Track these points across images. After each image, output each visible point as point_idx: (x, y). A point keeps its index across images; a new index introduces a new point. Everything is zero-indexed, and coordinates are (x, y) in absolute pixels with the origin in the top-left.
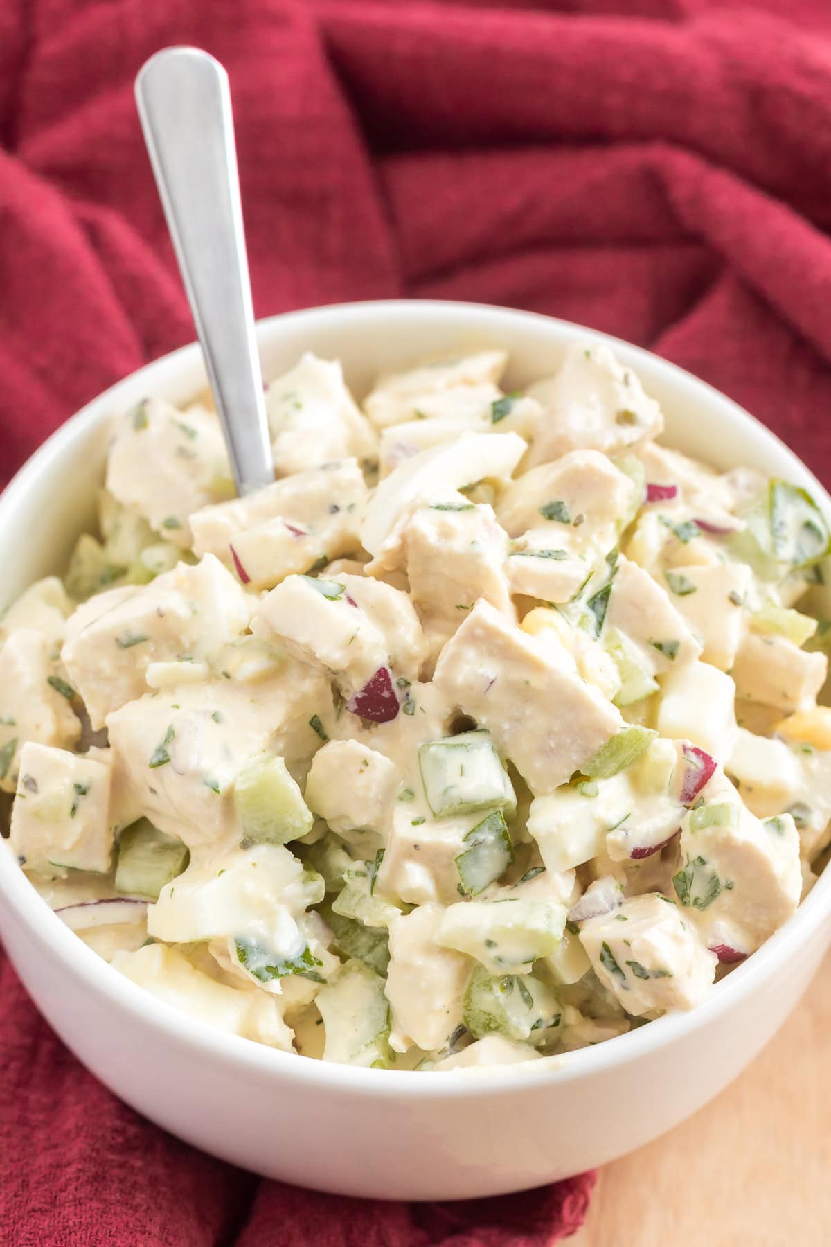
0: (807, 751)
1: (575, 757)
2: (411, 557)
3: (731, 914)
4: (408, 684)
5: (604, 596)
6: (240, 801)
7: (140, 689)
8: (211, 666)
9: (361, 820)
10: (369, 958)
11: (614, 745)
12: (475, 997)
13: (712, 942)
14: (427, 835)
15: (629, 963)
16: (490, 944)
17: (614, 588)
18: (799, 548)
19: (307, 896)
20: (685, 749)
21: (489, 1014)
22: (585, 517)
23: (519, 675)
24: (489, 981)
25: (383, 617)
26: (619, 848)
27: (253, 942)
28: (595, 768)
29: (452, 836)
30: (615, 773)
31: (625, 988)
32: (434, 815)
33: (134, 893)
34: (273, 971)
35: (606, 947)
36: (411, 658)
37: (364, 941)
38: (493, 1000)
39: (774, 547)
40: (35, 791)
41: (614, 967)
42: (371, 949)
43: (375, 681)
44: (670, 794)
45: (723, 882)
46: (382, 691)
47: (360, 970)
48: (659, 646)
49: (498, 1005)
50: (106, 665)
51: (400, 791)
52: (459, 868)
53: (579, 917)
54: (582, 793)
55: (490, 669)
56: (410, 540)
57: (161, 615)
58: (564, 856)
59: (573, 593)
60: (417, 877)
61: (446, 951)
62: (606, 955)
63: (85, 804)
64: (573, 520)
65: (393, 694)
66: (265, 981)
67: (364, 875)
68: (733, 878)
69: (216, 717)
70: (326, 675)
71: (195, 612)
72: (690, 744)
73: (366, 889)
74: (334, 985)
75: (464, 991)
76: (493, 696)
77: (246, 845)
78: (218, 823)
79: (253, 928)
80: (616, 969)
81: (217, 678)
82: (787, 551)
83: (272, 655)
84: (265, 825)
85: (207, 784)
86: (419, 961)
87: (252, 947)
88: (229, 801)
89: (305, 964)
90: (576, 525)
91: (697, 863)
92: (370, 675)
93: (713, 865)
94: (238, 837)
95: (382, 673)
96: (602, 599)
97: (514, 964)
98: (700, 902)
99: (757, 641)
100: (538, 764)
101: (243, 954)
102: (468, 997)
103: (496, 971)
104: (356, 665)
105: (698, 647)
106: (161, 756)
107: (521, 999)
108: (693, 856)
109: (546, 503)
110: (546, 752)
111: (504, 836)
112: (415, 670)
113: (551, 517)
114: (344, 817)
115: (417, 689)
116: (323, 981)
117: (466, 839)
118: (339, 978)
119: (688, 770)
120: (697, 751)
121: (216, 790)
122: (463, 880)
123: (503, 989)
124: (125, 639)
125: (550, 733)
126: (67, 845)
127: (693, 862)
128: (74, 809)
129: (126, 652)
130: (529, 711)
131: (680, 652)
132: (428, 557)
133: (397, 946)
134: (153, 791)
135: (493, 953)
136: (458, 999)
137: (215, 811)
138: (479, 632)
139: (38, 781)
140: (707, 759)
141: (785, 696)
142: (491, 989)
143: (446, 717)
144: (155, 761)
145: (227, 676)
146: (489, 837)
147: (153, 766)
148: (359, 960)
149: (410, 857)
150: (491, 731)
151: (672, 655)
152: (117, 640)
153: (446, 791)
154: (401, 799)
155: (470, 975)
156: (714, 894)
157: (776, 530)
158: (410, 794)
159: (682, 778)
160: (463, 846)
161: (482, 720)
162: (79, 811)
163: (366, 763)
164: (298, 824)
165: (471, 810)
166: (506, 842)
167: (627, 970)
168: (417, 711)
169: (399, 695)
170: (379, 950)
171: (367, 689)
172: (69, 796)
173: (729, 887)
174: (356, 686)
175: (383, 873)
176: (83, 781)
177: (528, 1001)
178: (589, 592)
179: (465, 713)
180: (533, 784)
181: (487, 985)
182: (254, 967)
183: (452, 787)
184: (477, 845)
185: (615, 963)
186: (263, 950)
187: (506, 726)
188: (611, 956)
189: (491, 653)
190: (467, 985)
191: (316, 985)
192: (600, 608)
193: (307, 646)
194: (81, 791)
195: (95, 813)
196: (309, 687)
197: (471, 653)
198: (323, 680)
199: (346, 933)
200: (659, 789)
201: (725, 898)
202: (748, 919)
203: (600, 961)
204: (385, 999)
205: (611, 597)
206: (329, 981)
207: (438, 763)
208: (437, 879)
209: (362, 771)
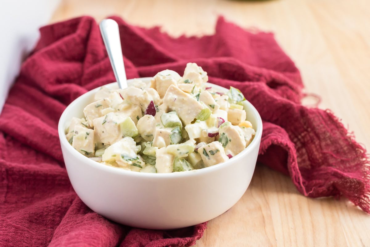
0: (244, 128)
1: (195, 114)
2: (157, 84)
3: (231, 149)
4: (157, 106)
5: (198, 95)
6: (121, 126)
7: (100, 116)
8: (115, 109)
9: (148, 130)
10: (151, 163)
11: (203, 112)
12: (175, 164)
13: (228, 154)
14: (164, 130)
15: (210, 152)
16: (178, 150)
17: (200, 94)
18: (238, 98)
19: (137, 149)
20: (218, 118)
21: (179, 167)
22: (193, 82)
23: (181, 98)
24: (178, 159)
25: (152, 94)
26: (205, 133)
27: (125, 155)
28: (199, 117)
29: (169, 131)
30: (203, 120)
31: (209, 159)
32: (164, 126)
33: (99, 156)
34: (130, 160)
35: (204, 149)
36: (158, 101)
37: (150, 160)
38: (180, 163)
39: (233, 98)
40: (78, 134)
41: (206, 154)
42: (152, 162)
43: (150, 104)
44: (216, 126)
45: (229, 139)
46: (152, 107)
47: (149, 165)
48: (211, 106)
49: (181, 164)
50: (93, 111)
51: (156, 124)
52: (170, 138)
53: (198, 148)
54: (197, 122)
55: (176, 96)
56: (157, 79)
57: (105, 100)
58: (194, 134)
59: (192, 89)
60: (161, 140)
61: (168, 153)
62: (204, 151)
63: (88, 137)
64: (191, 82)
65: (154, 108)
66: (128, 161)
67: (150, 144)
68: (231, 138)
69: (117, 115)
70: (140, 106)
71: (112, 101)
72: (219, 117)
73: (150, 146)
74: (144, 168)
75: (173, 164)
76: (176, 102)
77: (123, 137)
78: (117, 132)
79: (125, 153)
80: (207, 155)
81: (117, 111)
82: (235, 99)
83: (128, 104)
84: (127, 132)
85: (114, 123)
86: (163, 155)
87: (125, 156)
88: (119, 127)
89: (136, 159)
90: (191, 83)
91: (223, 134)
92: (149, 103)
93: (226, 134)
94: (121, 136)
95: (152, 102)
96: (198, 96)
97: (184, 154)
98: (224, 145)
99: (231, 110)
100: (187, 117)
101: (123, 157)
102: (174, 164)
103: (180, 156)
104: (146, 101)
105: (219, 107)
106: (104, 121)
107: (186, 165)
108: (222, 133)
109: (185, 80)
110: (188, 114)
111: (180, 132)
112: (159, 103)
113: (186, 83)
114: (144, 131)
115: (159, 107)
116: (141, 167)
117: (172, 131)
118: (145, 167)
119: (219, 122)
120: (221, 118)
121: (116, 123)
122: (171, 141)
123: (182, 161)
124: (97, 106)
125: (189, 110)
126: (85, 145)
127: (222, 135)
128: (86, 137)
129: (97, 108)
130: (184, 105)
131: (215, 107)
132: (161, 83)
133: (157, 155)
134: (103, 132)
135: (179, 151)
136: (172, 165)
137: (116, 129)
138: (172, 89)
139: (78, 132)
140: (223, 120)
141: (238, 120)
142: (179, 161)
143: (166, 109)
144: (103, 123)
145: (119, 110)
146: (177, 132)
147: (103, 124)
148: (149, 164)
149: (160, 135)
150: (176, 110)
151: (213, 108)
152: (95, 106)
153: (167, 120)
154: (157, 126)
155: (174, 159)
156: (227, 142)
157: (233, 95)
158: (159, 125)
159: (218, 123)
160: (172, 133)
161: (174, 108)
162: (87, 138)
163: (149, 118)
164: (135, 131)
165: (172, 125)
166: (180, 134)
167: (209, 154)
168: (160, 110)
169: (156, 109)
170: (154, 162)
171: (149, 107)
172: (85, 135)
173: (230, 141)
174: (146, 106)
175: (153, 142)
176: (88, 132)
177: (187, 165)
178: (195, 94)
179: (170, 107)
180: (185, 122)
181: (178, 160)
182: (126, 159)
183: (168, 119)
184: (174, 133)
185: (206, 153)
186: (127, 156)
187: (179, 109)
188: (205, 151)
189: (175, 94)
190: (173, 162)
191: (140, 168)
192: (198, 97)
193: (135, 96)
194: (88, 134)
195: (91, 138)
196: (137, 109)
197: (171, 93)
198: (139, 108)
199: (146, 159)
200: (213, 125)
201: (229, 144)
202: (235, 150)
203: (203, 154)
204: (156, 168)
205: (200, 96)
206: (143, 167)
207: (165, 116)
208: (166, 142)
209: (148, 119)
